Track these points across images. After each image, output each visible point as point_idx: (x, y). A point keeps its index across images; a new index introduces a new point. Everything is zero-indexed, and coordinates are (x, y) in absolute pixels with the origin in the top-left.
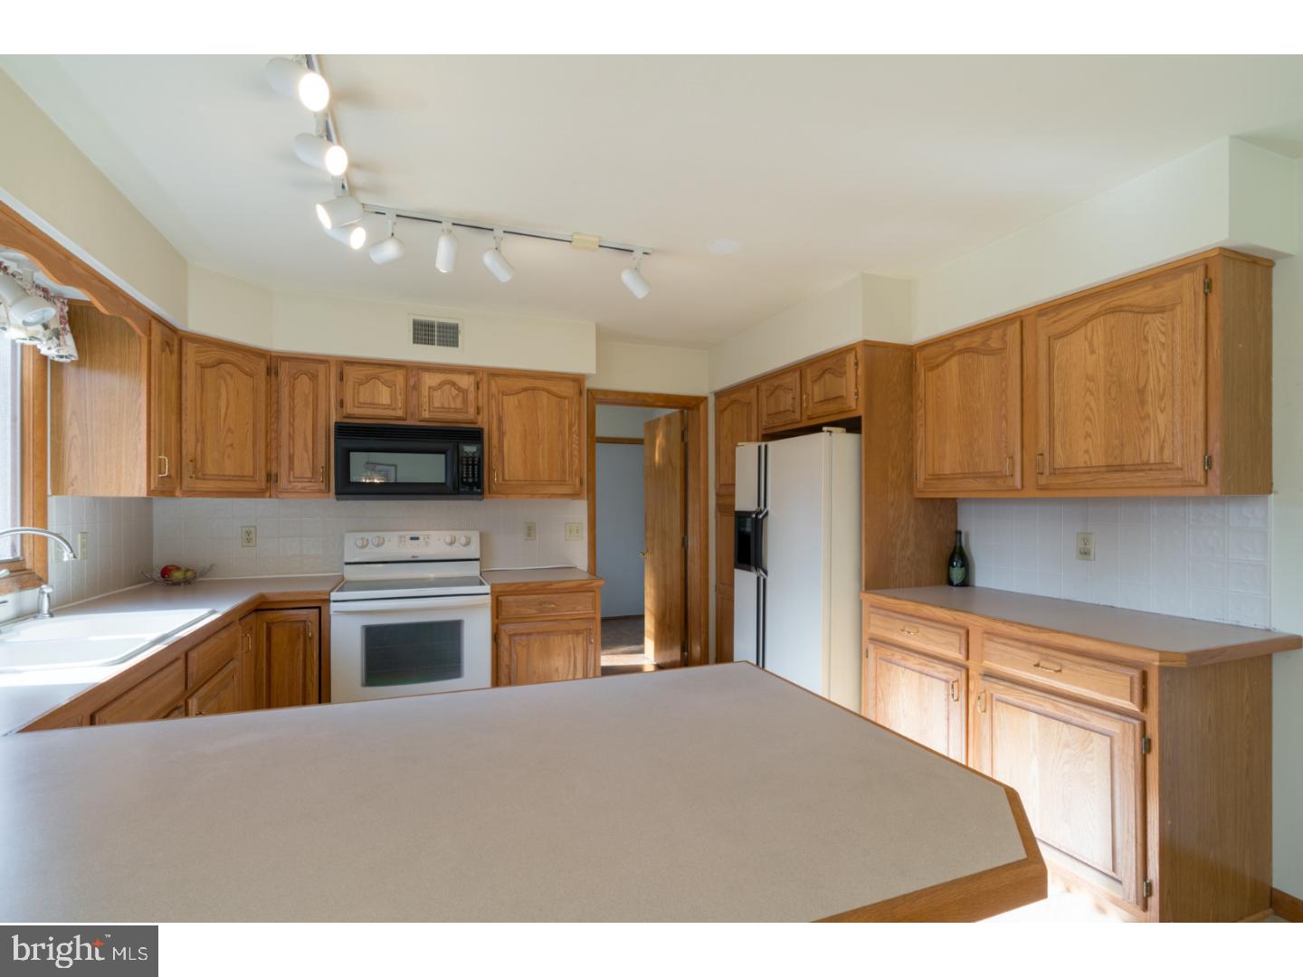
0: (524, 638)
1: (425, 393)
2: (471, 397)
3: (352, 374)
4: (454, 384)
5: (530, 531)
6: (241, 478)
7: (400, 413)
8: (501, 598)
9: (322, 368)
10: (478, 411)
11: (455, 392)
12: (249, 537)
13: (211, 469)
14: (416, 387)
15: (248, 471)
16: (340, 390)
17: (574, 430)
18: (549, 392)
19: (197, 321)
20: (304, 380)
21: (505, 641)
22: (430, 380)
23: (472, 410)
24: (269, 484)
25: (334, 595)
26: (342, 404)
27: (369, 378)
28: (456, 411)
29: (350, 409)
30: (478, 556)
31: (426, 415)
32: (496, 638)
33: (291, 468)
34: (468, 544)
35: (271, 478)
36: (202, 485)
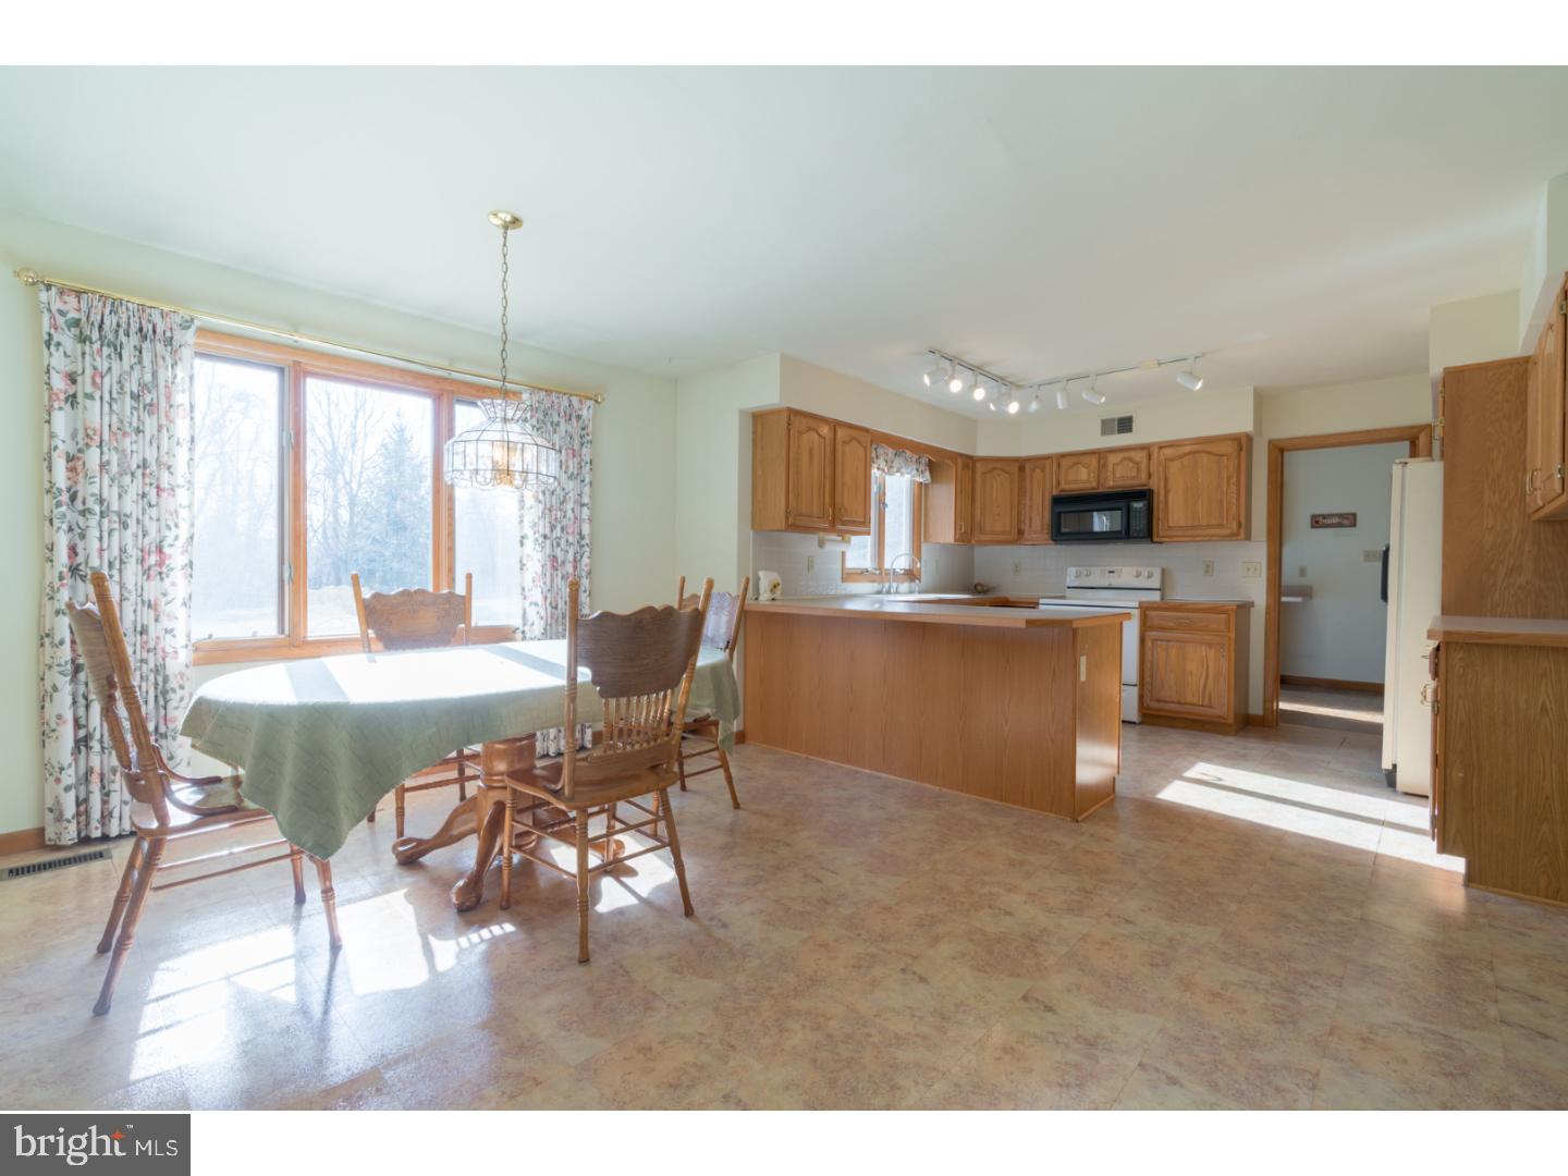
0: (1164, 643)
1: (1110, 468)
2: (1144, 466)
3: (1065, 463)
4: (1130, 459)
5: (1208, 569)
6: (1003, 533)
7: (1094, 484)
8: (1147, 613)
9: (1048, 462)
10: (1150, 476)
11: (1131, 465)
12: (1017, 569)
13: (988, 529)
14: (1105, 466)
15: (1008, 529)
16: (1058, 475)
17: (1232, 481)
18: (1209, 453)
19: (982, 451)
20: (1038, 471)
21: (1149, 643)
22: (1113, 459)
23: (1144, 476)
24: (1019, 536)
25: (1042, 601)
26: (1059, 483)
27: (1075, 464)
28: (1133, 478)
29: (1064, 486)
30: (1158, 586)
31: (1111, 484)
32: (1142, 641)
33: (1031, 526)
34: (1150, 576)
35: (1021, 532)
36: (983, 538)
